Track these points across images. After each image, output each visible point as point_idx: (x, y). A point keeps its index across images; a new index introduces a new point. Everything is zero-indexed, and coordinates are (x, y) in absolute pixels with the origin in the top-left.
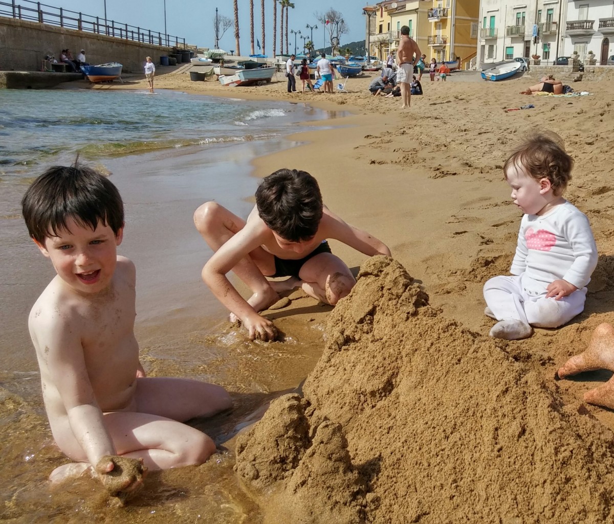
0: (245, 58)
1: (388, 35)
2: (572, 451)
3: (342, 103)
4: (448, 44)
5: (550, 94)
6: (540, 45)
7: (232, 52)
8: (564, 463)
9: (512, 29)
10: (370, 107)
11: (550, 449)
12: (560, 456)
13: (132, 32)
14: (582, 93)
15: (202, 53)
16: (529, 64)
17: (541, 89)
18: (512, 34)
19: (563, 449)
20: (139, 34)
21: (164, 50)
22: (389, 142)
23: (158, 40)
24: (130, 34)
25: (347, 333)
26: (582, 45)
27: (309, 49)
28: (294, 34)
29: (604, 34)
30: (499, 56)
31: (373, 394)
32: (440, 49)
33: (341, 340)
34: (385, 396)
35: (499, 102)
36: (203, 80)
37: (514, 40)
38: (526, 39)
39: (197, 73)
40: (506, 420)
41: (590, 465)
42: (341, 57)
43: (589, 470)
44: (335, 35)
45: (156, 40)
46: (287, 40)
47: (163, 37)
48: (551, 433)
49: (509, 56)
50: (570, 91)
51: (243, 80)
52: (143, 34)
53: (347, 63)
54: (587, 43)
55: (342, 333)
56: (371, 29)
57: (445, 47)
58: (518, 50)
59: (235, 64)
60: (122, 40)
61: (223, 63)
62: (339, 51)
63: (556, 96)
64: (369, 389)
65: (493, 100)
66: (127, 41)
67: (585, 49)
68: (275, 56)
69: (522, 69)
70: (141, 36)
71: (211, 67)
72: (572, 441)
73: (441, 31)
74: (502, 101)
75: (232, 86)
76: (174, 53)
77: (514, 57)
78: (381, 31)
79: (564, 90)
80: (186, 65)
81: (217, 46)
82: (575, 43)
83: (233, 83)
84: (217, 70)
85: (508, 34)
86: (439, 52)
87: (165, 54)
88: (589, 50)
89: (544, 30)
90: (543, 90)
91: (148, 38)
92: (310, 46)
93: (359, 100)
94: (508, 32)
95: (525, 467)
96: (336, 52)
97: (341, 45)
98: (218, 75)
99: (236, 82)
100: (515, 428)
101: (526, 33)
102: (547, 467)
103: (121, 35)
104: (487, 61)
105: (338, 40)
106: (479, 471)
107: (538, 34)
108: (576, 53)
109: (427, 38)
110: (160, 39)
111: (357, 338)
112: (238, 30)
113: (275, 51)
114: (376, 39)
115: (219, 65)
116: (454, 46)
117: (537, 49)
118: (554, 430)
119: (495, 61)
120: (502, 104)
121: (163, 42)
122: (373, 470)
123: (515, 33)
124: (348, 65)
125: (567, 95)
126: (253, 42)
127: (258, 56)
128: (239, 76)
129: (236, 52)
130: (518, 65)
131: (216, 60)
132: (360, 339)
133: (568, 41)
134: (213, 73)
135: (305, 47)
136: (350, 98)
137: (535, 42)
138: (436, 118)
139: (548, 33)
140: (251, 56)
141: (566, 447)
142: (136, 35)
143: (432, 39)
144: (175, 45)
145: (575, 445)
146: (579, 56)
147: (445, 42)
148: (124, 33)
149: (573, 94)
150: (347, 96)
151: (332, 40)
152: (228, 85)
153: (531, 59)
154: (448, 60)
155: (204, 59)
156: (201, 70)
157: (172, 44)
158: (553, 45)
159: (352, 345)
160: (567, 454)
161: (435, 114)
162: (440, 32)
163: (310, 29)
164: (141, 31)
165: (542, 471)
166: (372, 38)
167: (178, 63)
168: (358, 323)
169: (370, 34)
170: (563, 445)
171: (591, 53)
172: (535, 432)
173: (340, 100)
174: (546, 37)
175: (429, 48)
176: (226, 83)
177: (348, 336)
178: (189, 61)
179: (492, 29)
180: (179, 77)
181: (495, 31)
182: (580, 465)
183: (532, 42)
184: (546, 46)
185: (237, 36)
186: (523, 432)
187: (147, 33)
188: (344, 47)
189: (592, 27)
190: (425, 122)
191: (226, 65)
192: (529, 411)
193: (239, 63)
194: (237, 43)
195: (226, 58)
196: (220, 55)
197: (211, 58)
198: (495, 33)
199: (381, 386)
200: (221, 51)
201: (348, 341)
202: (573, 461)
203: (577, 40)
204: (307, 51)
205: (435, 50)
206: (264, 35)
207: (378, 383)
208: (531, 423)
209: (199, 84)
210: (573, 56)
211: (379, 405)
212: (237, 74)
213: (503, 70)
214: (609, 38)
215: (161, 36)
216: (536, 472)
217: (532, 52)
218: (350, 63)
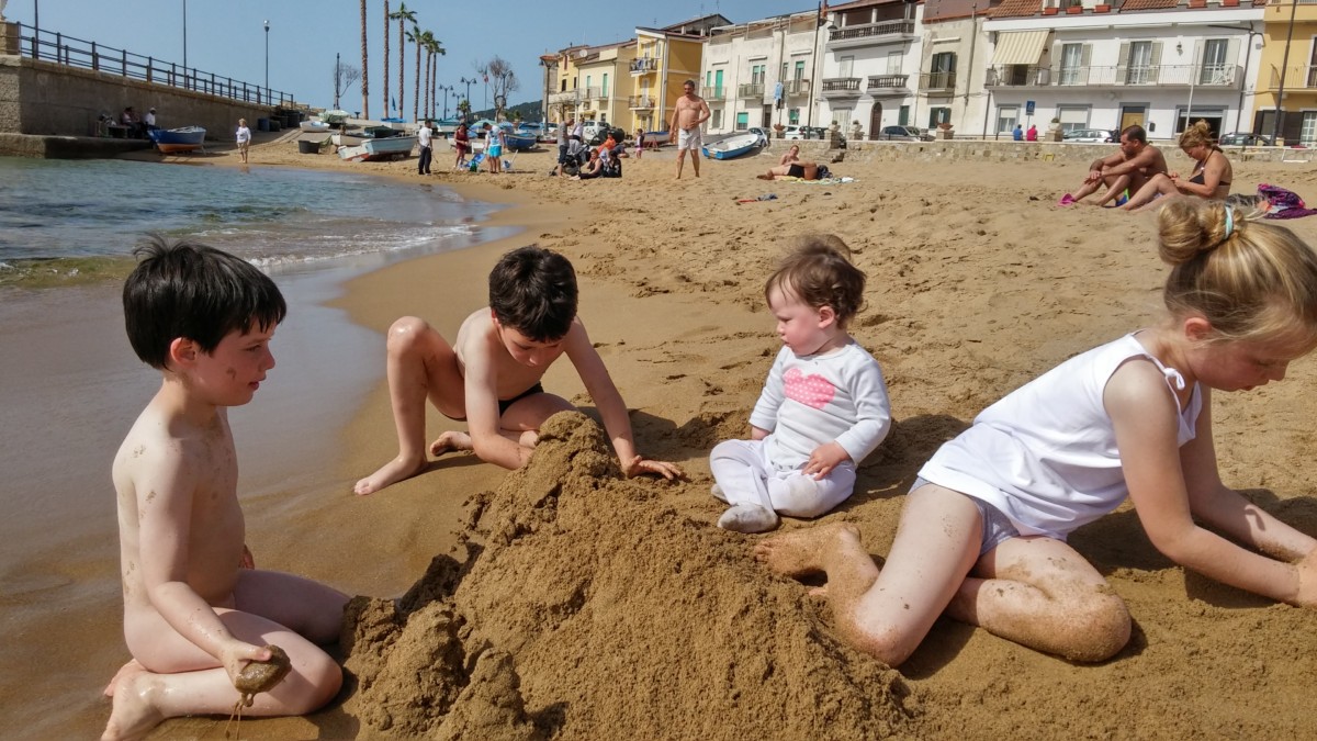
0: (376, 122)
1: (574, 94)
2: (840, 702)
3: (509, 187)
4: (657, 108)
5: (799, 180)
6: (785, 111)
7: (357, 113)
8: (829, 719)
9: (746, 89)
10: (547, 193)
11: (808, 698)
12: (824, 709)
13: (221, 85)
14: (844, 180)
15: (316, 114)
16: (769, 136)
17: (787, 172)
18: (746, 95)
19: (827, 698)
20: (230, 87)
21: (264, 110)
22: (574, 243)
23: (256, 96)
24: (217, 88)
25: (520, 520)
26: (844, 112)
27: (464, 111)
28: (443, 90)
29: (875, 97)
30: (728, 124)
31: (555, 609)
32: (646, 115)
33: (511, 530)
34: (573, 612)
35: (727, 190)
36: (316, 152)
37: (748, 104)
38: (765, 103)
39: (307, 143)
40: (746, 653)
41: (867, 723)
42: (508, 124)
43: (865, 730)
44: (500, 93)
45: (253, 96)
46: (434, 99)
47: (263, 92)
48: (810, 674)
49: (741, 126)
50: (828, 177)
51: (371, 153)
52: (235, 88)
53: (516, 132)
54: (851, 109)
55: (513, 520)
56: (551, 85)
57: (652, 112)
58: (755, 117)
59: (362, 131)
60: (206, 96)
61: (344, 129)
62: (506, 115)
63: (808, 182)
64: (550, 602)
65: (720, 186)
66: (213, 97)
67: (848, 117)
68: (417, 120)
69: (759, 143)
70: (233, 91)
71: (328, 135)
72: (840, 686)
73: (648, 90)
74: (732, 188)
75: (356, 162)
76: (277, 114)
77: (749, 127)
78: (564, 88)
79: (820, 173)
80: (294, 131)
81: (337, 106)
82: (835, 109)
83: (357, 157)
84: (337, 139)
85: (740, 95)
86: (644, 119)
87: (265, 116)
88: (853, 119)
89: (791, 90)
90: (789, 174)
91: (242, 93)
92: (465, 107)
93: (532, 184)
94: (740, 92)
95: (773, 723)
96: (500, 116)
97: (508, 107)
98: (337, 146)
99: (362, 155)
100: (758, 664)
101: (766, 94)
102: (805, 723)
103: (206, 89)
104: (711, 131)
105: (504, 99)
106: (706, 726)
107: (783, 96)
108: (835, 123)
109: (627, 99)
110: (259, 94)
111: (533, 528)
112: (366, 83)
113: (416, 113)
114: (558, 100)
115: (339, 131)
116: (666, 111)
117: (780, 117)
118: (815, 670)
119: (722, 132)
120: (731, 192)
121: (263, 99)
122: (555, 721)
123: (751, 94)
124: (518, 135)
125: (823, 181)
126: (386, 100)
127: (393, 120)
128: (366, 147)
129: (363, 114)
130: (754, 138)
131: (335, 124)
132: (538, 530)
133: (825, 106)
134: (330, 143)
135: (458, 109)
136: (521, 180)
137: (778, 107)
138: (640, 211)
139: (797, 94)
140: (384, 120)
141: (831, 695)
142: (225, 90)
143: (634, 100)
144: (279, 104)
145: (845, 693)
146: (839, 127)
147: (653, 105)
148: (209, 86)
149: (831, 180)
150: (515, 177)
151: (496, 99)
152: (350, 159)
153: (773, 130)
154: (656, 130)
155: (318, 123)
156: (315, 139)
157: (275, 102)
158: (804, 111)
159: (526, 538)
160: (834, 705)
161: (638, 205)
162: (647, 92)
163: (465, 84)
164: (233, 84)
165: (798, 728)
166: (552, 98)
167: (284, 128)
168: (536, 507)
169: (548, 92)
170: (827, 693)
171: (856, 123)
172: (787, 671)
173: (506, 183)
174: (794, 100)
175: (630, 113)
176: (347, 157)
177: (521, 526)
178: (297, 126)
179: (718, 88)
180: (284, 147)
181: (723, 91)
182: (852, 722)
183: (774, 107)
184: (793, 113)
185: (366, 92)
186: (770, 671)
187: (242, 86)
188: (512, 109)
189: (858, 88)
190: (624, 217)
191: (348, 132)
192: (778, 640)
193: (367, 130)
194: (364, 101)
195: (349, 122)
196: (341, 118)
197: (328, 121)
198: (723, 94)
199: (567, 598)
200: (342, 113)
201: (521, 531)
202: (841, 716)
203: (837, 104)
204: (461, 114)
205: (639, 116)
206: (402, 92)
207: (563, 595)
208: (782, 658)
209: (311, 158)
210: (832, 127)
211: (564, 625)
212: (364, 145)
213: (733, 145)
214: (882, 102)
215: (261, 90)
216: (788, 730)
217: (775, 120)
218: (520, 132)
